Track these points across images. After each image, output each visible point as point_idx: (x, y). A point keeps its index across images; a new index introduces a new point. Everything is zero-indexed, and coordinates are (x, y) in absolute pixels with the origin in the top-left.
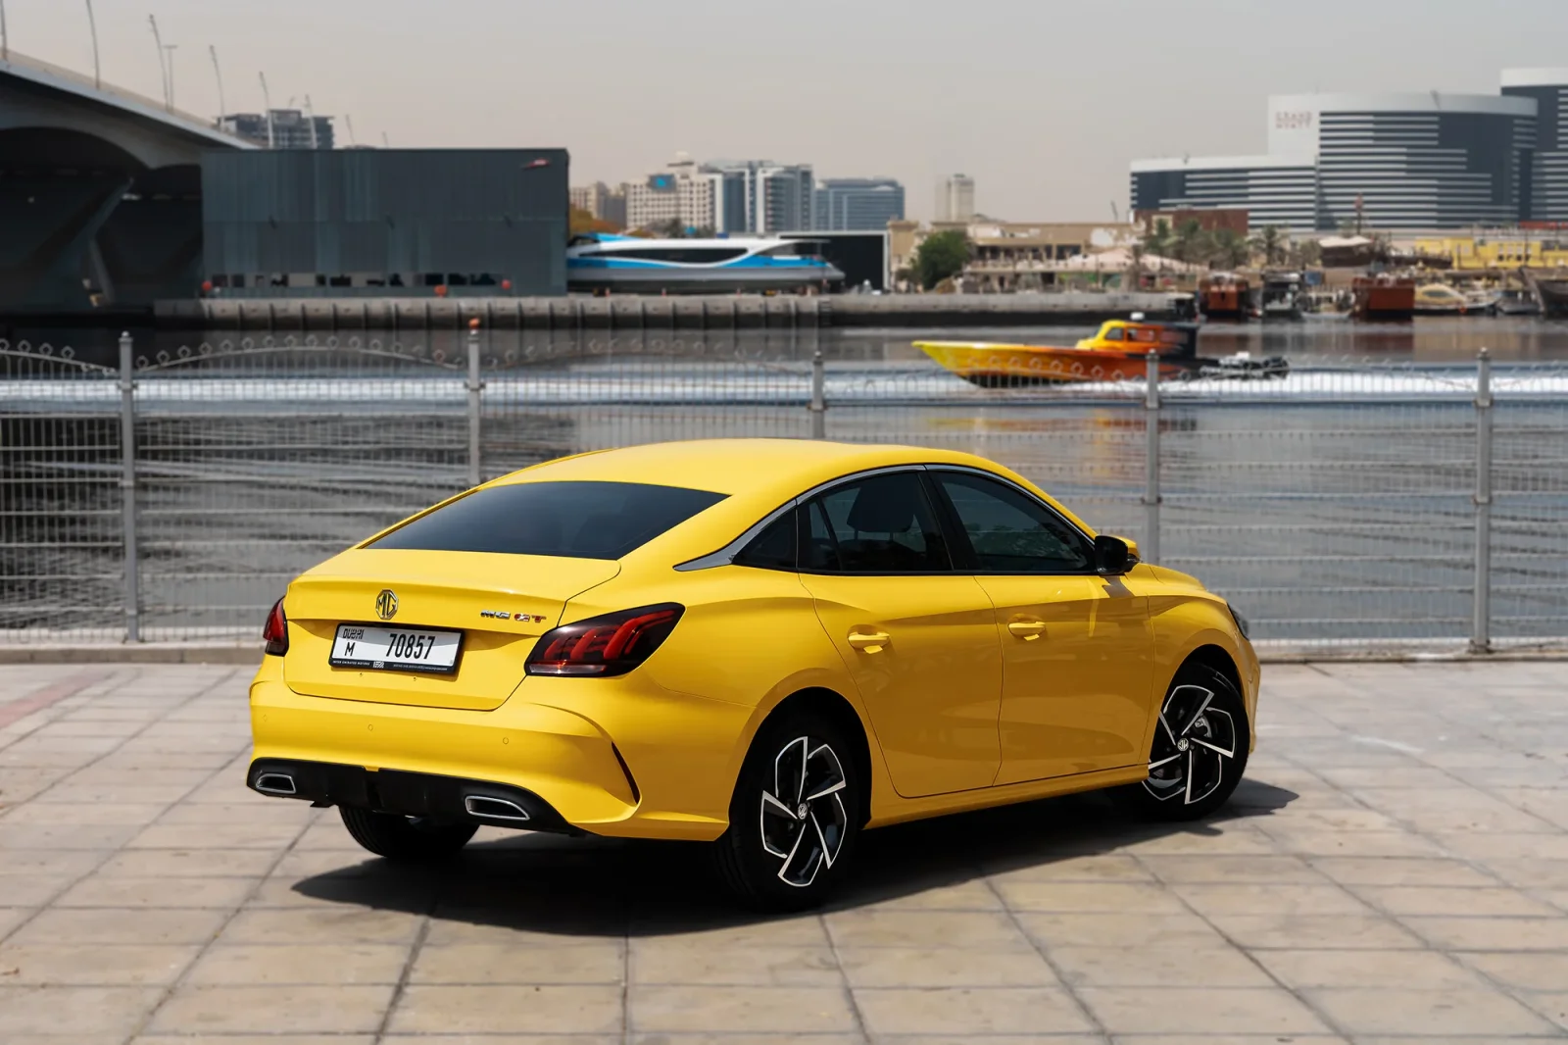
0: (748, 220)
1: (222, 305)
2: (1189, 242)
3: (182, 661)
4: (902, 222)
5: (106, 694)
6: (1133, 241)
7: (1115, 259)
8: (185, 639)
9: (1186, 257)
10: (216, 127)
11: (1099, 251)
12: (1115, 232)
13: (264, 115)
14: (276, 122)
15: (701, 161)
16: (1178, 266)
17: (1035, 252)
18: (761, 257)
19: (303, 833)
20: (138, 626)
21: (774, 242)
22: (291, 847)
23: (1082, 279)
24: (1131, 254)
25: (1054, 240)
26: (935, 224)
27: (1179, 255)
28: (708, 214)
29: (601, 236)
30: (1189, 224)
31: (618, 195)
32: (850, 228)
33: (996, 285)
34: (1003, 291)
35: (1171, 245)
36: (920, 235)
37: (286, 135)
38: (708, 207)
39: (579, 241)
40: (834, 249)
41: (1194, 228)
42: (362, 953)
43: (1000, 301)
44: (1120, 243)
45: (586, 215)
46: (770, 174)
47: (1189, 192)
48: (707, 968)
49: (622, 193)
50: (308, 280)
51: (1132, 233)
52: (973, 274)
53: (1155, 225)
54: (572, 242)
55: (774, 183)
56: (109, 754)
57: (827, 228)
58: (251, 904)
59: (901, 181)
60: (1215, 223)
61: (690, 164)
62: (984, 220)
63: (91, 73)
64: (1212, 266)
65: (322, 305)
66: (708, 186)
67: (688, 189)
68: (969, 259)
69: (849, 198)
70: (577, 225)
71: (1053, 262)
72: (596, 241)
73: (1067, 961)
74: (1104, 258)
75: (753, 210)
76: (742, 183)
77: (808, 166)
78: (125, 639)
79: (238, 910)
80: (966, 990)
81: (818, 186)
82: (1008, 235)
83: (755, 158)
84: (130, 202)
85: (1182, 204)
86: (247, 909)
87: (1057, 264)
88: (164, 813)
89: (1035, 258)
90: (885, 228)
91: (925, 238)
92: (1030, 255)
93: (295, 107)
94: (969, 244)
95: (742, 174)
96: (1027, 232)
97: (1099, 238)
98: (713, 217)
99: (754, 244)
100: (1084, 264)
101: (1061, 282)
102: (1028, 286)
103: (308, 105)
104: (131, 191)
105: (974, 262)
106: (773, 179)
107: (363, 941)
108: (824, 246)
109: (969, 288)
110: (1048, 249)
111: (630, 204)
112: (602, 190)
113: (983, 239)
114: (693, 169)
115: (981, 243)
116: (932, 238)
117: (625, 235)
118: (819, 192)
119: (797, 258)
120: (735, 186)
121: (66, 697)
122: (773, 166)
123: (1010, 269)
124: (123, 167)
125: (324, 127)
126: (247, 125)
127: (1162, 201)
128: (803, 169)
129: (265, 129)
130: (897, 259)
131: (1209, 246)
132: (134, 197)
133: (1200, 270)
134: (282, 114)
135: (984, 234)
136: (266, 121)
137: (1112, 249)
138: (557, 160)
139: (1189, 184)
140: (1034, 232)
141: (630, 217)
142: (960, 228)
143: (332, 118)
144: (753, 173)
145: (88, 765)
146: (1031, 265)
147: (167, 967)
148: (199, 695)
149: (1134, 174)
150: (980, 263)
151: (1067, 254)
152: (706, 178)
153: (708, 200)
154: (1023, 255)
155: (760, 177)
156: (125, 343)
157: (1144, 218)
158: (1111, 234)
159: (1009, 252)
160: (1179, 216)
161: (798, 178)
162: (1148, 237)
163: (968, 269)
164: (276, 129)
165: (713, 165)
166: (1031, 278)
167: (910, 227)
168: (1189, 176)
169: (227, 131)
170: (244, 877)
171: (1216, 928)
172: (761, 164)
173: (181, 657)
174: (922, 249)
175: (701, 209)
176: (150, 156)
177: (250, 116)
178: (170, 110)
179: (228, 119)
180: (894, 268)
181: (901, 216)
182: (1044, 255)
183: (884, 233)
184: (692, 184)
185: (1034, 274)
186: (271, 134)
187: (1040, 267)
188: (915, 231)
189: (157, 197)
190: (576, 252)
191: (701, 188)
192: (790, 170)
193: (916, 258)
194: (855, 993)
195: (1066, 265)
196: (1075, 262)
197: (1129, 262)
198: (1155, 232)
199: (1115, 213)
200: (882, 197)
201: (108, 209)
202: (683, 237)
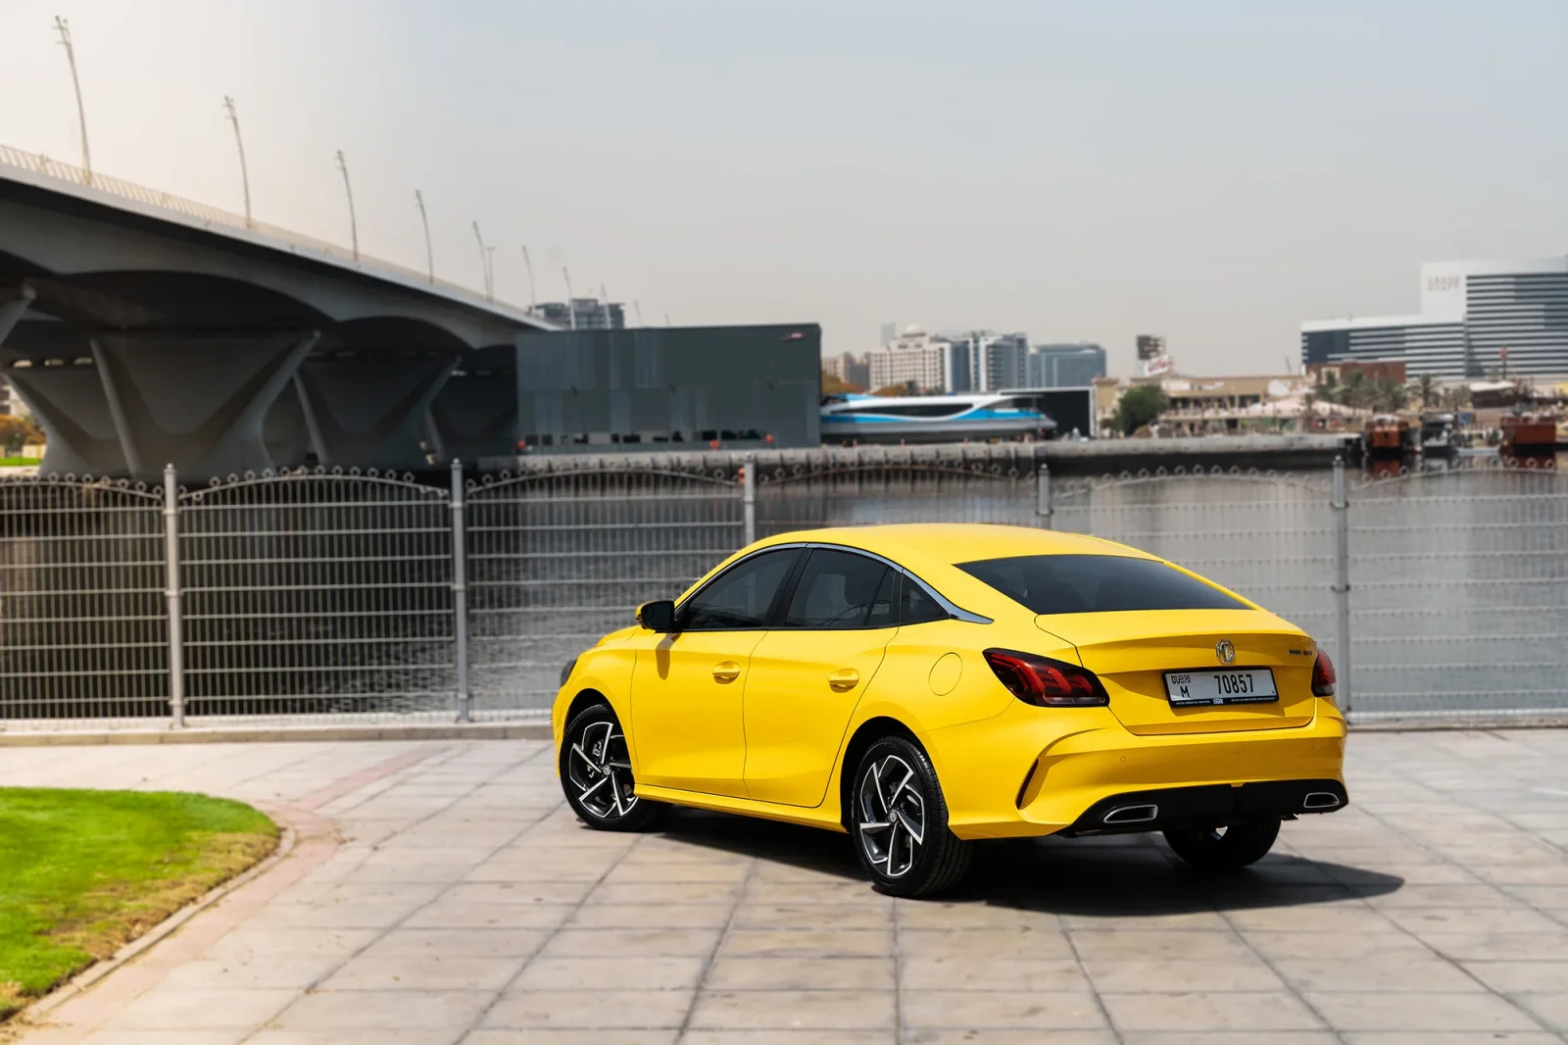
0: (973, 381)
1: (535, 461)
2: (1354, 390)
3: (505, 737)
4: (1105, 379)
5: (442, 763)
6: (1306, 390)
7: (1290, 406)
8: (508, 719)
9: (1352, 402)
10: (529, 313)
11: (1275, 399)
12: (1289, 383)
13: (567, 303)
14: (578, 309)
15: (932, 333)
16: (1346, 411)
17: (1221, 402)
18: (985, 410)
19: (610, 870)
20: (468, 709)
21: (996, 398)
22: (601, 881)
23: (1262, 424)
24: (1304, 401)
25: (1237, 391)
26: (1134, 380)
27: (1346, 402)
28: (939, 377)
29: (849, 396)
30: (1353, 375)
31: (862, 363)
32: (1059, 385)
33: (1186, 429)
34: (1193, 435)
35: (1338, 393)
36: (1121, 389)
37: (585, 319)
38: (939, 371)
39: (830, 401)
40: (1047, 403)
41: (1359, 378)
42: (666, 965)
43: (1190, 444)
44: (1295, 392)
45: (835, 379)
46: (991, 341)
47: (1353, 348)
48: (969, 977)
49: (865, 361)
50: (604, 438)
51: (1304, 383)
52: (1166, 422)
53: (1324, 376)
54: (825, 402)
55: (995, 350)
56: (445, 809)
57: (1040, 386)
58: (568, 925)
59: (1103, 344)
60: (1377, 374)
61: (922, 335)
62: (1176, 377)
63: (426, 272)
64: (1376, 410)
65: (616, 460)
66: (939, 353)
67: (921, 356)
68: (1163, 409)
69: (1059, 361)
70: (828, 388)
71: (1236, 410)
72: (845, 400)
73: (1293, 971)
74: (1280, 405)
75: (977, 373)
76: (967, 351)
77: (1023, 334)
78: (458, 720)
79: (557, 931)
80: (1203, 994)
81: (1032, 351)
82: (1196, 387)
83: (978, 329)
84: (458, 377)
85: (1348, 358)
86: (565, 930)
87: (1240, 411)
88: (492, 855)
89: (1220, 406)
90: (1090, 385)
91: (1125, 392)
92: (1216, 404)
93: (592, 296)
94: (1164, 397)
95: (967, 343)
96: (1213, 384)
97: (1276, 388)
98: (943, 379)
99: (979, 400)
100: (1263, 411)
101: (1244, 427)
102: (1215, 431)
103: (604, 294)
104: (459, 368)
105: (1168, 411)
106: (993, 346)
107: (664, 955)
108: (1038, 400)
109: (1163, 433)
110: (1232, 399)
111: (873, 369)
112: (849, 359)
113: (1175, 392)
114: (925, 341)
115: (1173, 395)
116: (1131, 391)
117: (869, 394)
118: (1034, 356)
119: (1015, 411)
120: (961, 353)
121: (410, 765)
122: (993, 334)
123: (1199, 417)
124: (454, 348)
125: (616, 312)
126: (553, 312)
127: (1330, 356)
128: (1018, 337)
129: (568, 315)
130: (1101, 410)
131: (1372, 393)
132: (461, 373)
133: (1365, 414)
134: (582, 302)
135: (1175, 388)
136: (569, 308)
137: (1287, 397)
138: (811, 334)
139: (1353, 341)
140: (1219, 385)
141: (873, 381)
142: (1156, 383)
143: (623, 304)
144: (976, 341)
145: (428, 818)
146: (1217, 413)
147: (498, 975)
148: (519, 764)
149: (1304, 334)
150: (1173, 412)
151: (1248, 403)
152: (936, 346)
153: (938, 366)
154: (1210, 404)
155: (983, 344)
156: (456, 469)
157: (1315, 370)
158: (1286, 384)
159: (1197, 402)
160: (1345, 368)
161: (1015, 344)
162: (1318, 386)
163: (1163, 417)
164: (578, 315)
165: (941, 334)
166: (1217, 424)
167: (1112, 383)
168: (1352, 334)
169: (537, 317)
170: (561, 904)
171: (1425, 944)
172: (983, 333)
173: (504, 734)
174: (1123, 402)
175: (933, 373)
176: (475, 339)
177: (556, 305)
178: (490, 300)
179: (538, 307)
180: (1099, 417)
181: (1104, 374)
182: (1228, 404)
183: (1090, 389)
184: (924, 352)
185: (1220, 420)
186: (573, 319)
187: (1224, 414)
188: (1116, 386)
189: (480, 373)
190: (827, 410)
191: (932, 356)
192: (1007, 338)
193: (1117, 409)
194: (1102, 996)
195: (1248, 412)
196: (1255, 410)
197: (1303, 408)
198: (1324, 382)
199: (1289, 368)
200: (1086, 360)
201: (442, 381)
202: (918, 395)
